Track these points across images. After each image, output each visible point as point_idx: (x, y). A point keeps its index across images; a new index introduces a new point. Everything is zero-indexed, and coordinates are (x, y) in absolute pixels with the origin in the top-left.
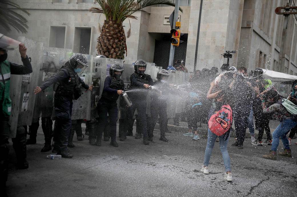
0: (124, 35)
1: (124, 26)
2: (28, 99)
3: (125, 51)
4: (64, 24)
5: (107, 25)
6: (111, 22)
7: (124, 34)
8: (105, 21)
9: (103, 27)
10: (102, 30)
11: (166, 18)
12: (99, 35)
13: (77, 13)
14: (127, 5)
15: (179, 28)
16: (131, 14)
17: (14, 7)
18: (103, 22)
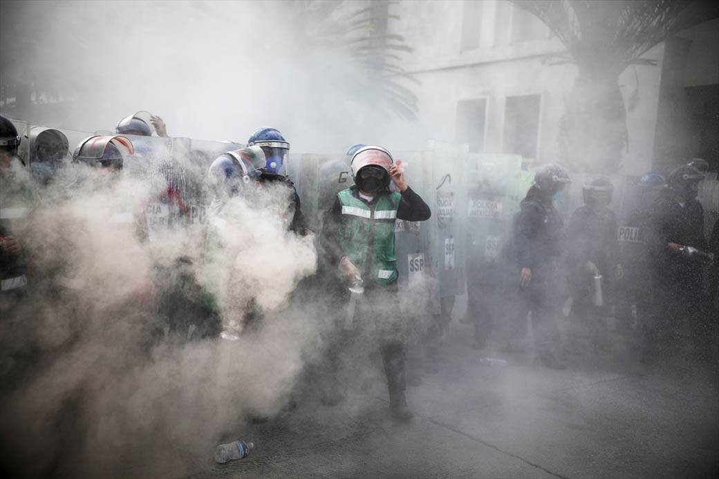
0: (622, 107)
1: (622, 86)
3: (624, 143)
4: (484, 93)
7: (622, 104)
16: (641, 54)
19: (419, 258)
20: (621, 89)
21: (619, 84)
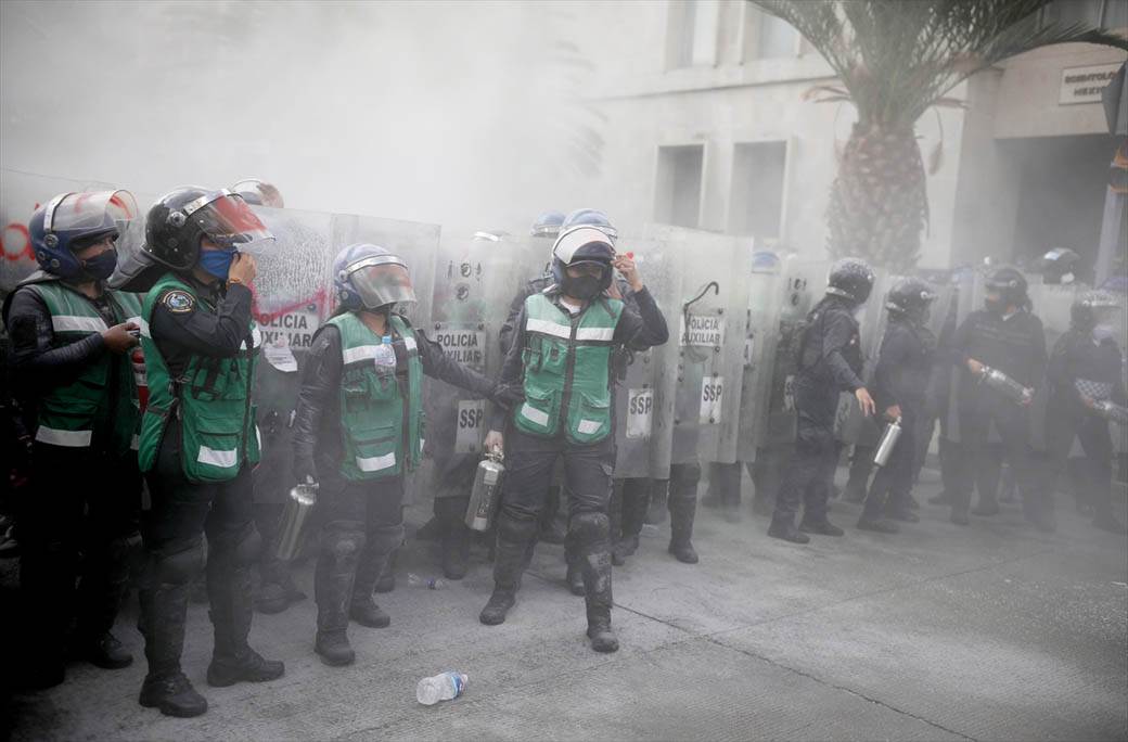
0: (921, 168)
1: (921, 137)
2: (718, 394)
3: (924, 222)
4: (700, 136)
5: (862, 140)
6: (875, 129)
8: (856, 127)
9: (846, 148)
10: (846, 157)
11: (1069, 80)
12: (835, 175)
16: (945, 92)
18: (850, 130)
19: (645, 396)
20: (919, 141)
21: (917, 134)
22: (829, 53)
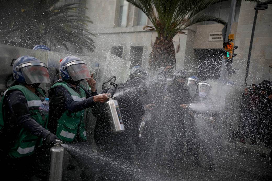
0: (174, 51)
1: (174, 42)
5: (158, 41)
6: (162, 38)
7: (174, 49)
8: (157, 38)
9: (154, 44)
10: (154, 46)
11: (211, 35)
12: (151, 51)
13: (132, 34)
14: (177, 22)
15: (232, 40)
16: (181, 30)
17: (88, 33)
18: (155, 39)
20: (174, 43)
21: (173, 41)
22: (151, 18)
